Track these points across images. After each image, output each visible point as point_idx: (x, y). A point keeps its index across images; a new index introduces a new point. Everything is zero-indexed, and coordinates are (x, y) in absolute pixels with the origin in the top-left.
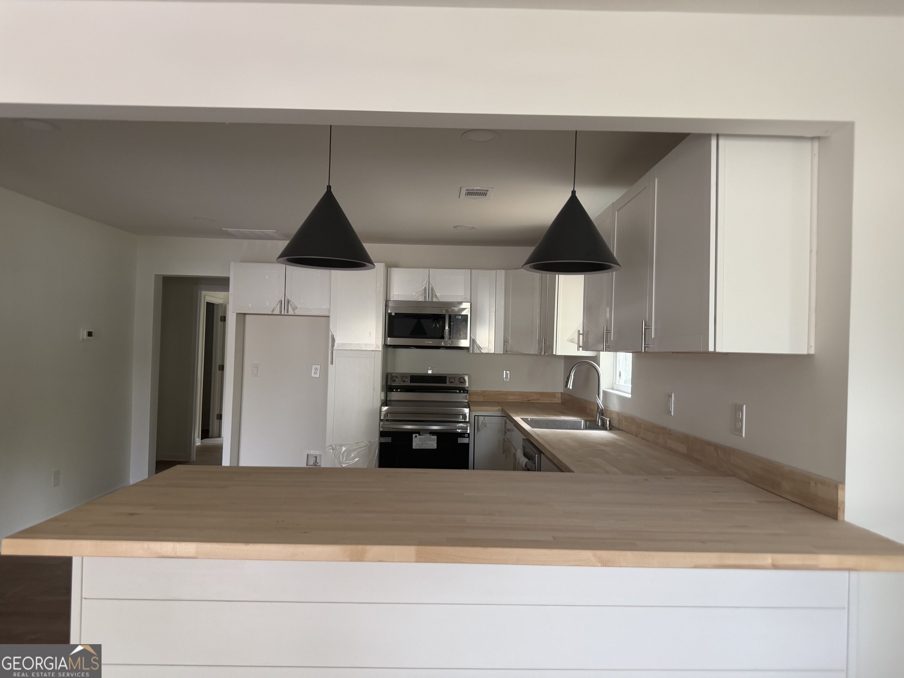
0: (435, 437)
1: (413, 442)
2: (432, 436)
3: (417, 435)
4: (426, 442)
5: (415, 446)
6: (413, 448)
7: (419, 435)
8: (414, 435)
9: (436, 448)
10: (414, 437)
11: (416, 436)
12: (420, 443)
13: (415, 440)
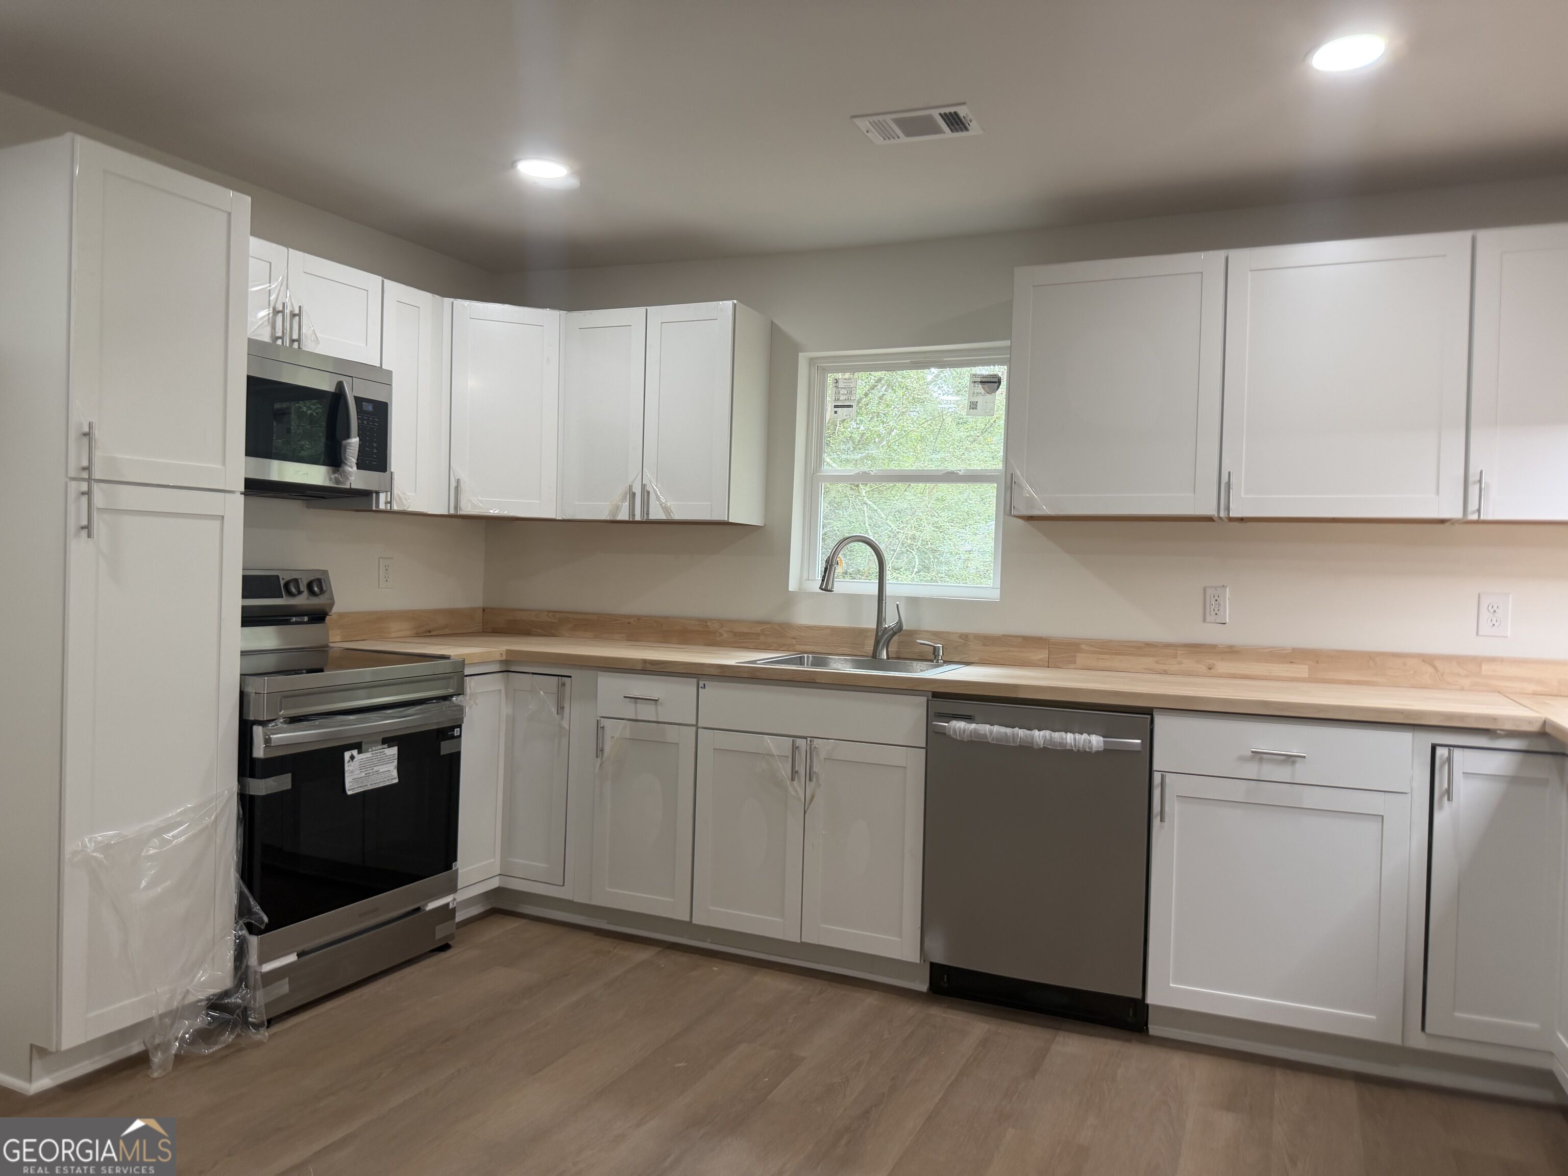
0: (394, 751)
1: (346, 775)
2: (389, 747)
3: (355, 752)
4: (376, 768)
5: (352, 785)
6: (349, 793)
7: (360, 752)
8: (347, 755)
9: (396, 781)
10: (349, 761)
11: (352, 758)
12: (363, 775)
13: (351, 768)
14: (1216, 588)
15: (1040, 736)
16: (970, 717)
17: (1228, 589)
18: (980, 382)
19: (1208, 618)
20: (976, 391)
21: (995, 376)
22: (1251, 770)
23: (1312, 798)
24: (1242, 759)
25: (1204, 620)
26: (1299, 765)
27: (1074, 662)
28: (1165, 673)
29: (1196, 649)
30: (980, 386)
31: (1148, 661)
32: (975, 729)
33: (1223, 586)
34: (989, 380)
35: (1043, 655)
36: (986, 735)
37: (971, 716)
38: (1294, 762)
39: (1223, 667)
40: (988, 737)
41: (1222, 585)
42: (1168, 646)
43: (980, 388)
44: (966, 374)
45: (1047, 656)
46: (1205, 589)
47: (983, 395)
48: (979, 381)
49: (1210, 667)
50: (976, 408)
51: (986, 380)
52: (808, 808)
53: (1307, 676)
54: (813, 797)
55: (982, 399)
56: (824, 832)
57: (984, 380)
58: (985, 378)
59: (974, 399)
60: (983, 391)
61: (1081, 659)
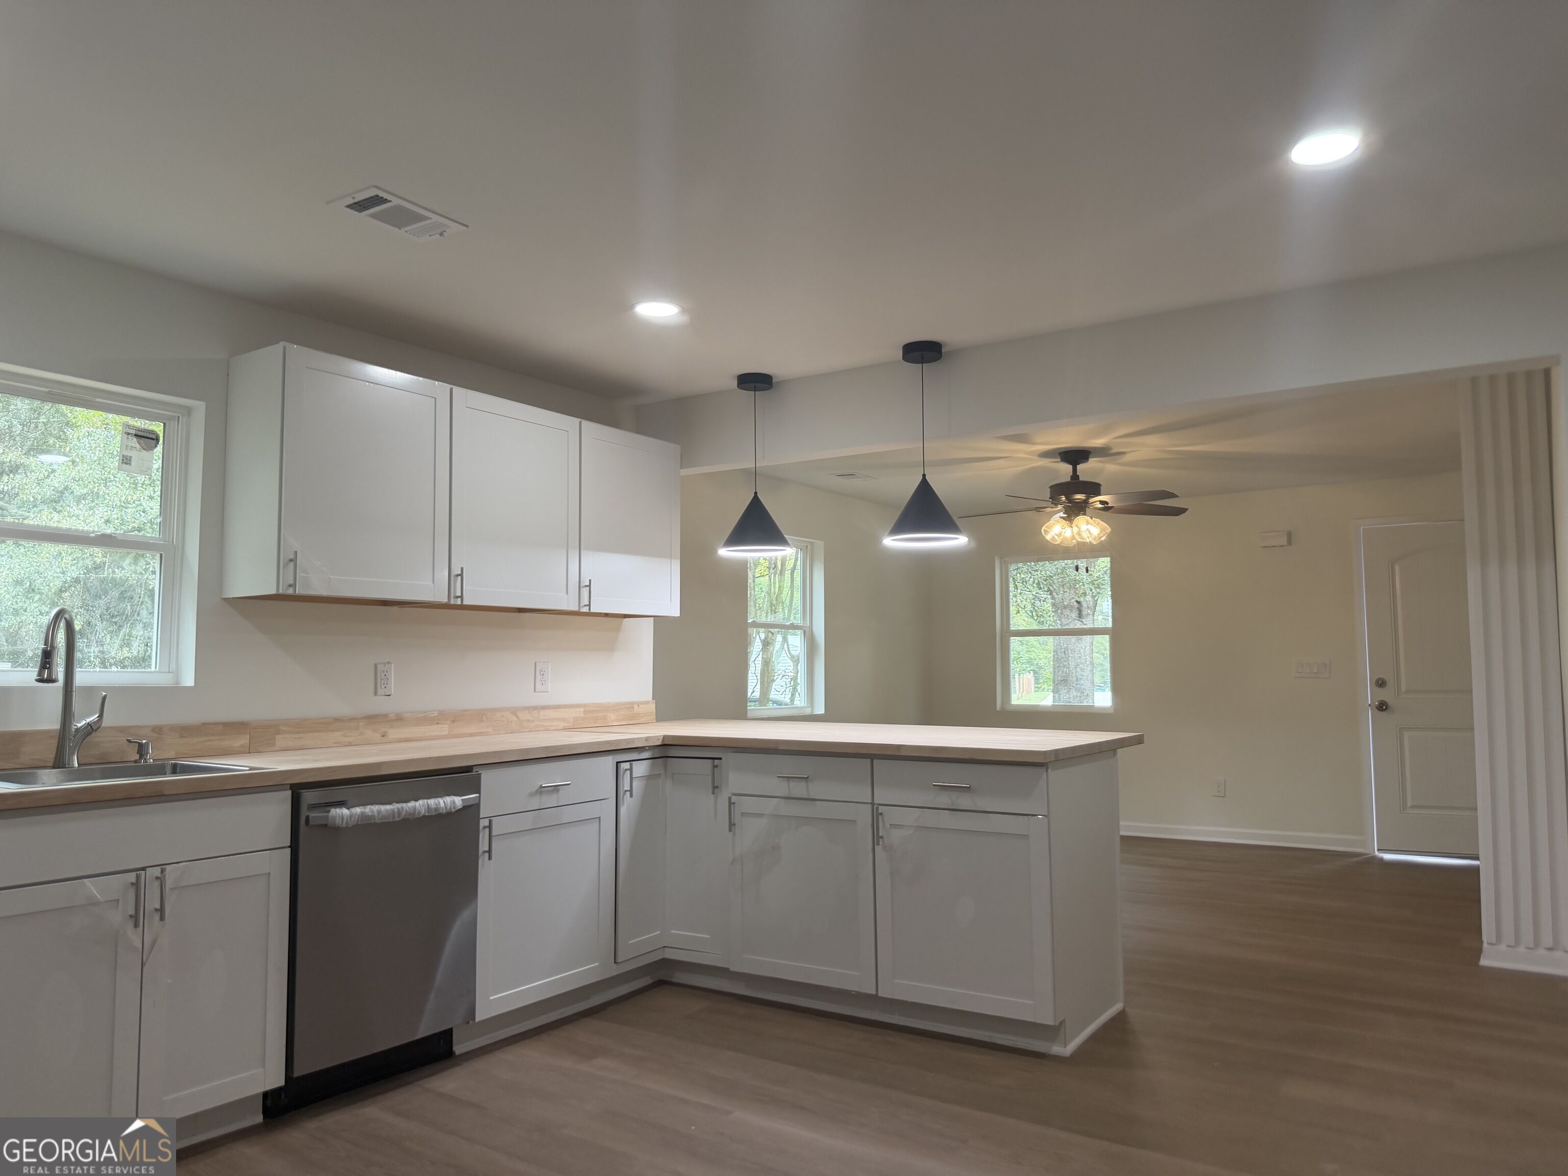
14: (385, 664)
15: (420, 805)
16: (343, 803)
17: (393, 665)
18: (136, 435)
19: (380, 692)
20: (130, 444)
21: (153, 432)
22: (535, 803)
23: (568, 814)
24: (532, 795)
25: (376, 693)
26: (562, 792)
27: (274, 745)
28: (350, 744)
29: (372, 719)
30: (135, 439)
31: (337, 736)
32: (362, 813)
33: (389, 663)
34: (145, 435)
35: (242, 741)
36: (375, 816)
37: (343, 801)
38: (558, 790)
39: (393, 733)
40: (376, 818)
41: (387, 662)
42: (352, 719)
43: (134, 442)
44: (117, 421)
45: (248, 741)
46: (376, 666)
47: (139, 451)
48: (134, 433)
49: (383, 734)
50: (130, 464)
51: (142, 434)
52: (147, 959)
53: (447, 733)
54: (154, 943)
55: (138, 454)
56: (169, 981)
57: (140, 433)
58: (141, 431)
59: (128, 453)
60: (138, 446)
61: (280, 741)
